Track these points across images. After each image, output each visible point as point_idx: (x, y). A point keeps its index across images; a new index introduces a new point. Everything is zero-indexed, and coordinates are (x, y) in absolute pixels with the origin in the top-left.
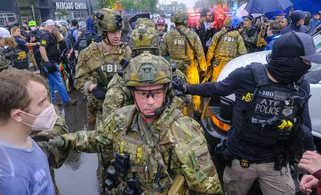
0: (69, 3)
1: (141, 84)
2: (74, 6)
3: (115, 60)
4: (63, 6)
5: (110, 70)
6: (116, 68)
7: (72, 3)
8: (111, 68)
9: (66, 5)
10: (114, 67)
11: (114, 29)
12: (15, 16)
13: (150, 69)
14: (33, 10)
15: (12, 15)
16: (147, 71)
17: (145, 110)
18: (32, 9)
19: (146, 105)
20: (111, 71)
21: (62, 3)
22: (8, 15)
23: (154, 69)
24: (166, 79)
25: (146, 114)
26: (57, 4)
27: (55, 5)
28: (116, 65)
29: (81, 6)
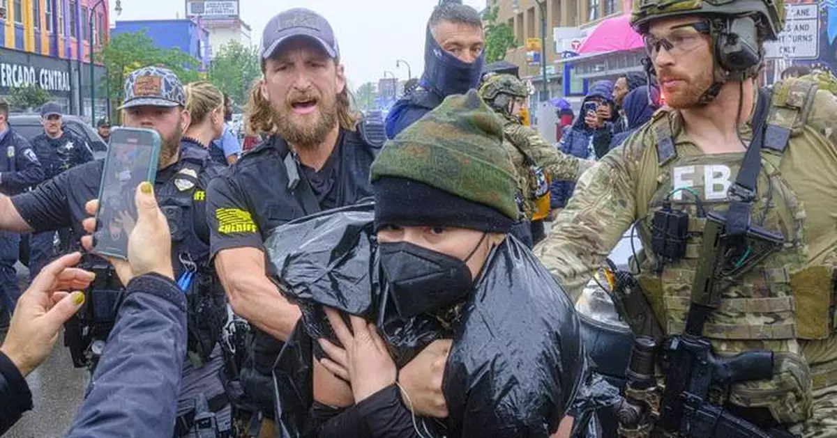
0: (26, 69)
2: (37, 77)
4: (9, 76)
7: (32, 70)
9: (17, 73)
21: (8, 67)
29: (55, 80)
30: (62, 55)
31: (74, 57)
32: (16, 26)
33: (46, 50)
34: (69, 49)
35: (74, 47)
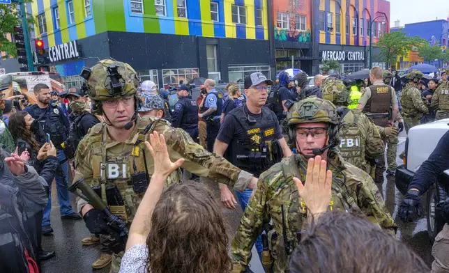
0: (340, 52)
1: (300, 121)
2: (346, 55)
3: (125, 154)
4: (331, 56)
5: (113, 173)
6: (124, 171)
7: (344, 52)
8: (116, 170)
9: (335, 54)
10: (120, 169)
11: (107, 94)
12: (269, 70)
13: (310, 107)
14: (293, 61)
15: (267, 68)
16: (307, 108)
17: (305, 149)
18: (291, 60)
19: (305, 144)
20: (116, 176)
21: (331, 52)
22: (262, 68)
23: (314, 107)
24: (327, 118)
25: (306, 154)
26: (324, 54)
27: (321, 55)
28: (124, 166)
29: (356, 55)
30: (361, 44)
31: (368, 45)
32: (336, 34)
33: (352, 42)
34: (365, 42)
35: (368, 40)
